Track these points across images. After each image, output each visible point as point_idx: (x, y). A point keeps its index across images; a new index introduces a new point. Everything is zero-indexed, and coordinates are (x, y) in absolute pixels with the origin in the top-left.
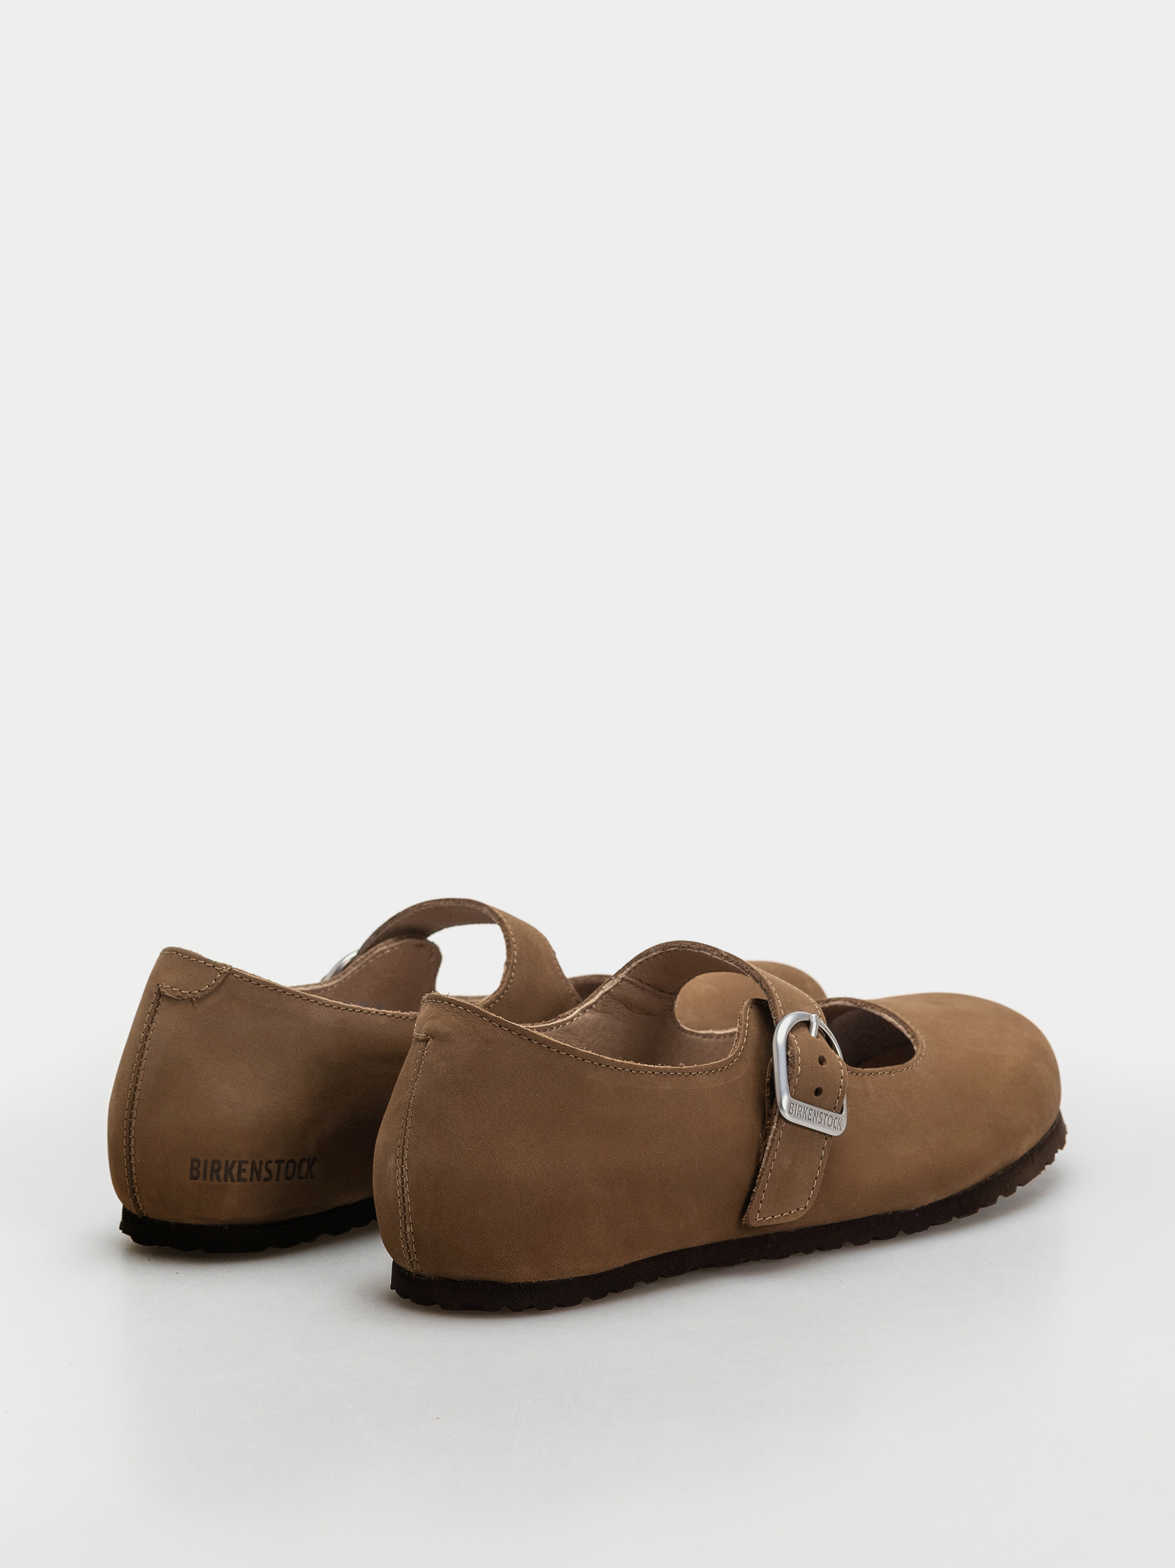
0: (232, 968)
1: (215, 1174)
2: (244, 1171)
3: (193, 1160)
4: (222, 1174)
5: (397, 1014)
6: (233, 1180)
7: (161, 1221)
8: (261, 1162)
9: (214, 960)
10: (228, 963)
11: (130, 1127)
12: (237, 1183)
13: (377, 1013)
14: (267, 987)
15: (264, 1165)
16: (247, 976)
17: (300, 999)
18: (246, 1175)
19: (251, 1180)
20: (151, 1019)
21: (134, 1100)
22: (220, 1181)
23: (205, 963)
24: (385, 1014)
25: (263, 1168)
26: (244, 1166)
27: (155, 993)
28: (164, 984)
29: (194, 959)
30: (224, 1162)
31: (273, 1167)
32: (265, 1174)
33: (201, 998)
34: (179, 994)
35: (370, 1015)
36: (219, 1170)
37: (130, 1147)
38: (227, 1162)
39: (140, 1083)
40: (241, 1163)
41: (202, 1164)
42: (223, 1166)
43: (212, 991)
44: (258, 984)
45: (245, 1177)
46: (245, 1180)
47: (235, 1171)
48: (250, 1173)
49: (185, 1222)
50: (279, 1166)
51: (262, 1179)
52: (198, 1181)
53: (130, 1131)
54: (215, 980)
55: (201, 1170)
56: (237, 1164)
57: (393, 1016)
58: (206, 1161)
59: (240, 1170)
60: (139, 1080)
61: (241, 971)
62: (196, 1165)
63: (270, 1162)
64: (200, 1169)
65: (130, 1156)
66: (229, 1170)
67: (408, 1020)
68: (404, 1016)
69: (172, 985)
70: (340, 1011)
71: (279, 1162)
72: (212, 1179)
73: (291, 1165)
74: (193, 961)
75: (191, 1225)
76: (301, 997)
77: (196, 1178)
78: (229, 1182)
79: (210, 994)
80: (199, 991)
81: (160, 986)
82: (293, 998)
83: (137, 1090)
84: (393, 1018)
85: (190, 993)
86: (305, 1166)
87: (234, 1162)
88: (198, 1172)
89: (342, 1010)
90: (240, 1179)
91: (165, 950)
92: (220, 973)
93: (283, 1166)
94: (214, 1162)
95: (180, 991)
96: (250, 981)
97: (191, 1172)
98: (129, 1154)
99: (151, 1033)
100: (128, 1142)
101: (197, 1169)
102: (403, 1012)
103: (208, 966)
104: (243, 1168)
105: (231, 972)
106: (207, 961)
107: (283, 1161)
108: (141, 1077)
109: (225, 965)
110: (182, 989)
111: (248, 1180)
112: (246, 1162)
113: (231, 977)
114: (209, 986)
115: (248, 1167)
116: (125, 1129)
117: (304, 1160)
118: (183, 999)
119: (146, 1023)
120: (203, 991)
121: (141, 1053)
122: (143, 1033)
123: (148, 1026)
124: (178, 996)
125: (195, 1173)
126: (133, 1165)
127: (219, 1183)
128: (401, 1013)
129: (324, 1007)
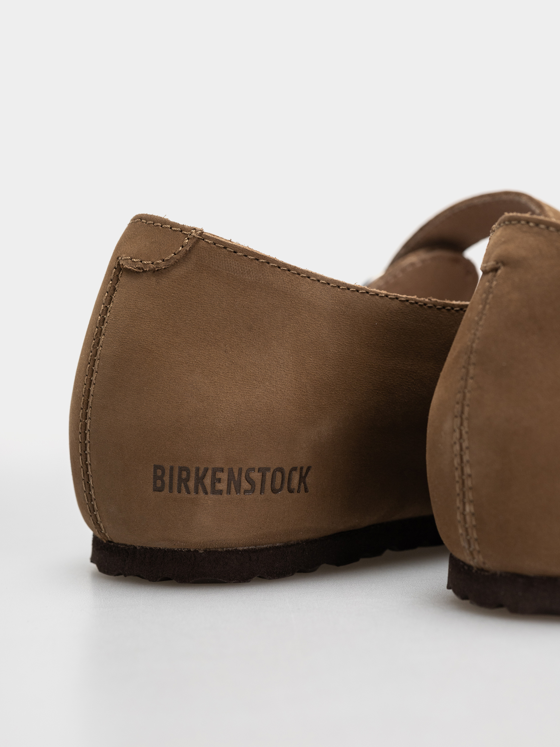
0: (203, 232)
1: (183, 485)
2: (219, 480)
3: (156, 467)
4: (191, 484)
5: (412, 299)
6: (206, 493)
7: (126, 545)
8: (240, 470)
9: (181, 223)
10: (199, 226)
11: (86, 430)
12: (211, 496)
13: (387, 296)
14: (246, 256)
15: (243, 475)
16: (222, 241)
17: (288, 272)
18: (222, 486)
19: (229, 492)
20: (109, 298)
21: (88, 397)
22: (189, 492)
23: (171, 228)
24: (397, 298)
25: (243, 478)
26: (219, 475)
27: (115, 268)
28: (124, 255)
29: (159, 224)
30: (194, 469)
31: (256, 476)
32: (245, 485)
33: (165, 268)
34: (140, 265)
35: (377, 297)
36: (188, 479)
37: (86, 454)
38: (198, 469)
39: (95, 375)
40: (215, 471)
41: (167, 472)
42: (193, 475)
43: (179, 260)
44: (235, 252)
45: (221, 488)
46: (220, 492)
47: (208, 481)
48: (226, 482)
49: (153, 545)
50: (264, 476)
51: (242, 491)
52: (162, 493)
53: (86, 434)
54: (183, 247)
55: (167, 479)
56: (210, 473)
57: (407, 301)
58: (172, 469)
59: (215, 480)
60: (94, 371)
61: (214, 235)
62: (159, 473)
63: (253, 469)
64: (164, 479)
65: (87, 465)
66: (200, 480)
67: (425, 307)
68: (421, 302)
69: (132, 256)
70: (339, 290)
71: (263, 471)
72: (179, 491)
73: (279, 475)
74: (158, 225)
75: (160, 549)
76: (289, 270)
77: (160, 490)
78: (201, 494)
79: (176, 264)
80: (163, 261)
81: (120, 258)
82: (279, 270)
83: (92, 383)
84: (407, 303)
85: (153, 263)
86: (296, 477)
87: (206, 470)
88: (163, 482)
89: (342, 289)
90: (215, 492)
91: (134, 219)
92: (188, 239)
93: (269, 475)
94: (181, 469)
95: (141, 262)
96: (225, 248)
97: (155, 482)
98: (85, 463)
99: (108, 314)
100: (84, 449)
101: (161, 478)
102: (420, 297)
103: (175, 230)
104: (217, 477)
105: (202, 237)
106: (173, 225)
107: (268, 469)
108: (96, 368)
109: (195, 229)
110: (143, 259)
111: (225, 491)
112: (222, 470)
113: (202, 243)
114: (175, 254)
115: (224, 476)
116: (80, 433)
117: (294, 469)
118: (144, 271)
119: (104, 304)
120: (167, 260)
121: (97, 340)
122: (100, 315)
123: (106, 306)
124: (139, 268)
125: (159, 483)
126: (90, 476)
127: (189, 496)
128: (418, 299)
129: (318, 283)
